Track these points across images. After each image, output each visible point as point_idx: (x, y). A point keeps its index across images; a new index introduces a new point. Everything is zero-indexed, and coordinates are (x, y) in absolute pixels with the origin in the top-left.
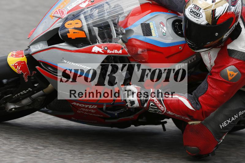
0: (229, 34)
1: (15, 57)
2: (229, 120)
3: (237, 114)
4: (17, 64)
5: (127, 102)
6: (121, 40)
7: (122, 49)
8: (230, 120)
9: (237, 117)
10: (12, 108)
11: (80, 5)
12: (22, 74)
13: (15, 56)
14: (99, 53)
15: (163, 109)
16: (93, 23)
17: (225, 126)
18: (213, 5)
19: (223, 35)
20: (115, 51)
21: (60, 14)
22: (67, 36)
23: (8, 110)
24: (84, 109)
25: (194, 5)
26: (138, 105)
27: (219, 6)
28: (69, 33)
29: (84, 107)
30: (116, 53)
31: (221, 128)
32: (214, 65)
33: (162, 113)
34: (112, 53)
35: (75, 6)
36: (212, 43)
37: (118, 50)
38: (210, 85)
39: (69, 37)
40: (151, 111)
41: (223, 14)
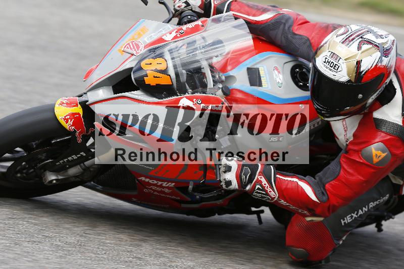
0: (376, 97)
1: (65, 106)
2: (355, 214)
3: (367, 206)
4: (69, 117)
5: (221, 182)
6: (221, 90)
7: (223, 103)
8: (357, 214)
9: (366, 210)
10: (53, 180)
11: (164, 37)
12: (75, 131)
15: (274, 195)
17: (349, 221)
18: (358, 54)
19: (368, 98)
21: (134, 48)
22: (144, 80)
23: (48, 181)
24: (154, 188)
25: (330, 53)
26: (237, 187)
28: (148, 77)
29: (155, 185)
31: (343, 224)
32: (352, 139)
33: (271, 200)
36: (354, 108)
39: (147, 83)
40: (256, 196)
41: (372, 68)
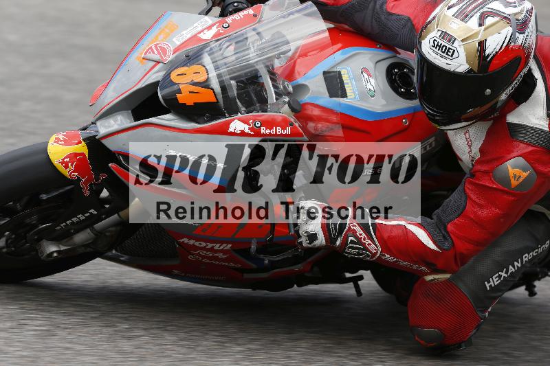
0: (511, 91)
1: (62, 145)
2: (504, 271)
3: (519, 260)
4: (68, 160)
5: (300, 237)
6: (287, 105)
7: (292, 125)
8: (506, 273)
9: (519, 265)
10: (53, 252)
11: (199, 35)
12: (79, 180)
13: (63, 143)
14: (243, 134)
15: (375, 250)
16: (230, 72)
17: (496, 283)
18: (480, 31)
20: (278, 131)
21: (159, 53)
22: (176, 99)
23: (45, 254)
25: (440, 32)
26: (324, 242)
27: (492, 34)
28: (181, 93)
29: (204, 249)
30: (278, 133)
31: (488, 288)
32: (478, 156)
33: (372, 258)
34: (270, 134)
35: (189, 36)
36: (478, 110)
37: (284, 128)
38: (470, 198)
39: (181, 101)
41: (501, 50)
